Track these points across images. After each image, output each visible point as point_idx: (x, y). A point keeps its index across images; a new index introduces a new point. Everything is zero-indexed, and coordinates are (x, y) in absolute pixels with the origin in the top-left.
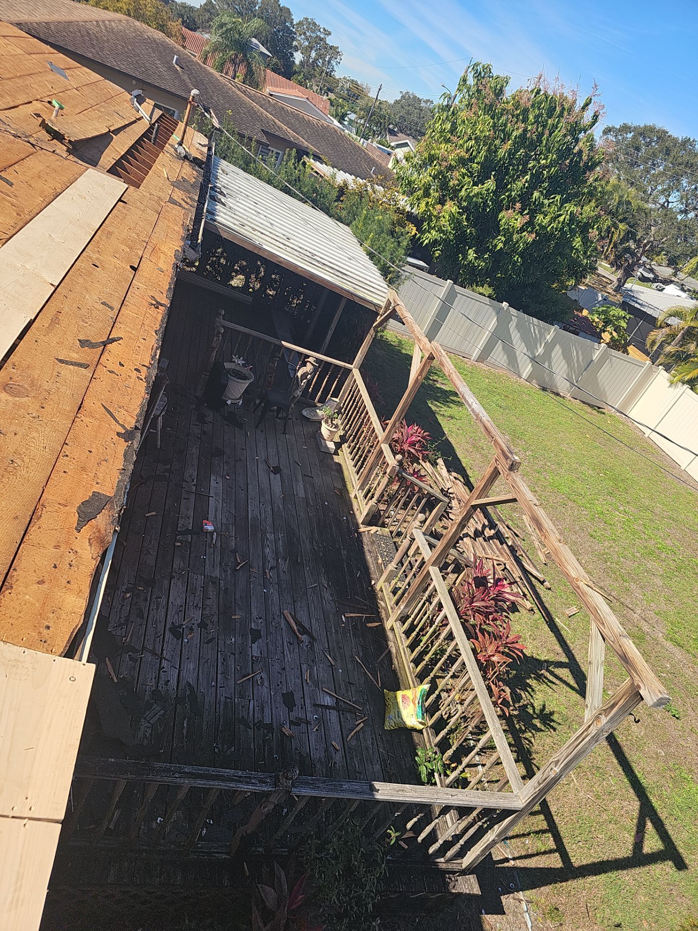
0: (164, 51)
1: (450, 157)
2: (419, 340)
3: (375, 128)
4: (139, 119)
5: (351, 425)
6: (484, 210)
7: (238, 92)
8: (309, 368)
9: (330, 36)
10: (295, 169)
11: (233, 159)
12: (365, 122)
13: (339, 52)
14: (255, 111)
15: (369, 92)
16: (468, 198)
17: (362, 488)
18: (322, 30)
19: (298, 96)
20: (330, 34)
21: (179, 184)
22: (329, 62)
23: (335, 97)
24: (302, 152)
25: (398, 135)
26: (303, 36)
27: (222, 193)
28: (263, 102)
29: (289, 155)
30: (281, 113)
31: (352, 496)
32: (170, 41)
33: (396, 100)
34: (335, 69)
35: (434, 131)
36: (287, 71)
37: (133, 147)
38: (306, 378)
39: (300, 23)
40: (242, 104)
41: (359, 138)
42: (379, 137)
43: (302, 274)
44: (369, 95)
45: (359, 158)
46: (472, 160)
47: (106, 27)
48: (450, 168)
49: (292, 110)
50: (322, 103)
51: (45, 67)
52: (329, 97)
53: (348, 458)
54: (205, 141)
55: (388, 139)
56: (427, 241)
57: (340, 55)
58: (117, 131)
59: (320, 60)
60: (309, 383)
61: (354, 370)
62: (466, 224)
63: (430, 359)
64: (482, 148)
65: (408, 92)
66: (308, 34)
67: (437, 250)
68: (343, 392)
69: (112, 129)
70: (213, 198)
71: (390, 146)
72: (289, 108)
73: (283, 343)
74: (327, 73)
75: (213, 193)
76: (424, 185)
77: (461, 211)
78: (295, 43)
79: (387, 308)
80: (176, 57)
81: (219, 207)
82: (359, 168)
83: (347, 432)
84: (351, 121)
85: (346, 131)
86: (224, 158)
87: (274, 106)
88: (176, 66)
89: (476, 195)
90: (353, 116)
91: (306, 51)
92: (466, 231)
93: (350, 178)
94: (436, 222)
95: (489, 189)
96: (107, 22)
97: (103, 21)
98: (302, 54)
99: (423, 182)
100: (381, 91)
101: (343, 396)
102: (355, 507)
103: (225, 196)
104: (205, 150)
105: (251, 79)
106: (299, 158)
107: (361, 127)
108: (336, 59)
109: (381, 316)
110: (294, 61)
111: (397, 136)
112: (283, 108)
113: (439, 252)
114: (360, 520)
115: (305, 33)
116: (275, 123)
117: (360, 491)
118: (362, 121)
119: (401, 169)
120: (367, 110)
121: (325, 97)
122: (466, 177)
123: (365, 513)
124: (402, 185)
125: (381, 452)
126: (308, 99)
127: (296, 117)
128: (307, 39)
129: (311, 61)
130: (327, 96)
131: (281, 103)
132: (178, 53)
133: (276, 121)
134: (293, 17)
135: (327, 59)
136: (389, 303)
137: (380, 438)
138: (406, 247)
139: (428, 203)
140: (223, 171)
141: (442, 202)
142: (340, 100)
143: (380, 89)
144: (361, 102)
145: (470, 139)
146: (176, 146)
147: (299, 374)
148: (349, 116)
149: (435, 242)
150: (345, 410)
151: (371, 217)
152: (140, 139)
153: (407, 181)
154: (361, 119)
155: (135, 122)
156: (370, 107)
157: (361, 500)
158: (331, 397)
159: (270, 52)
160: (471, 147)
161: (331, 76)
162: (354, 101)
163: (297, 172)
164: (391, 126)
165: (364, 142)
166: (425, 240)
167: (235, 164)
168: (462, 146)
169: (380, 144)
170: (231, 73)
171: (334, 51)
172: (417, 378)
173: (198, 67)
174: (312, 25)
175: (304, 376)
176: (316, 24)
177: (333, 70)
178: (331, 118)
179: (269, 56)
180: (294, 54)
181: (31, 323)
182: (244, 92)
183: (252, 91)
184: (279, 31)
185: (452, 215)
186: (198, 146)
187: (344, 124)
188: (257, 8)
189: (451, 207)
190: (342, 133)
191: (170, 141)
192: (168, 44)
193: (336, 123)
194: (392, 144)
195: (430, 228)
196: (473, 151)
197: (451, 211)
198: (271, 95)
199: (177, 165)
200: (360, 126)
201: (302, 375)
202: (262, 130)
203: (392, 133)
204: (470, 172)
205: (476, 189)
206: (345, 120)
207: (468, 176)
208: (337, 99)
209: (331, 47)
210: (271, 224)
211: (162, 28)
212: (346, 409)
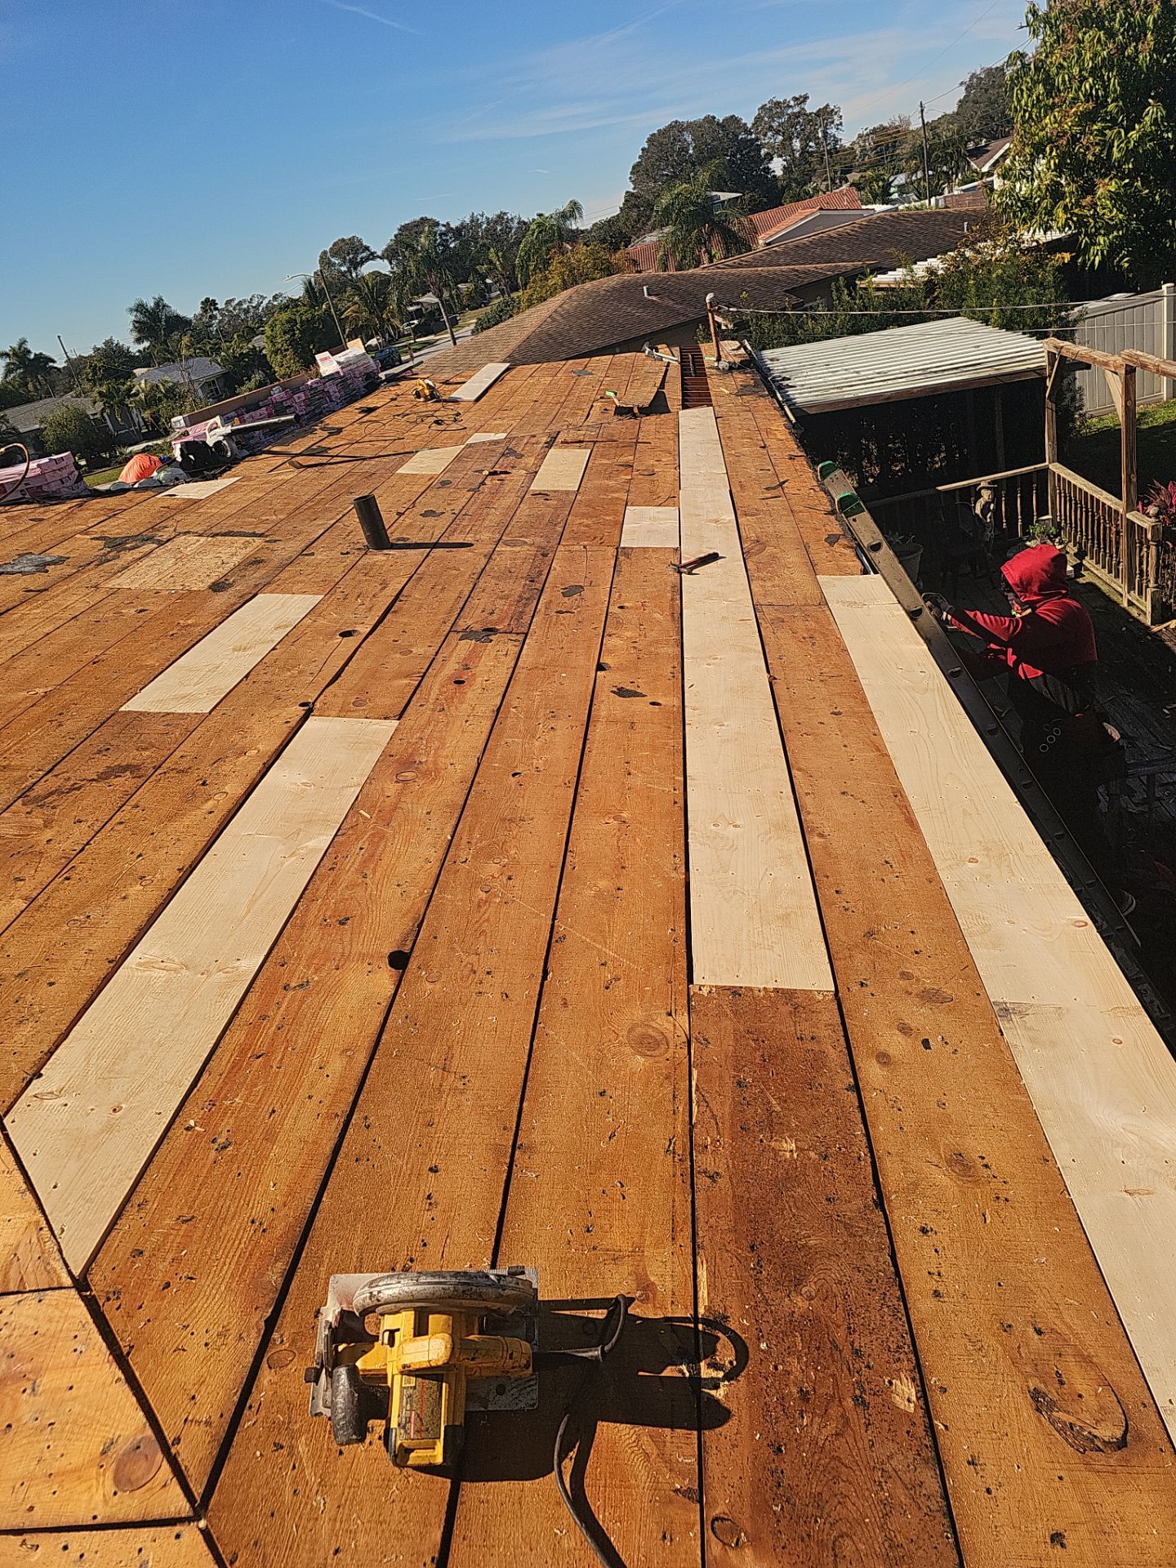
0: (628, 292)
1: (1066, 126)
2: (1106, 364)
3: (945, 168)
4: (668, 366)
5: (1081, 531)
6: (1166, 151)
7: (733, 271)
8: (986, 495)
9: (808, 101)
10: (854, 299)
11: (775, 342)
12: (924, 171)
13: (833, 110)
14: (765, 277)
15: (909, 124)
16: (1129, 154)
17: (1131, 588)
18: (792, 103)
19: (807, 217)
20: (806, 98)
21: (742, 392)
22: (825, 133)
23: (859, 175)
24: (851, 278)
25: (989, 148)
26: (770, 134)
27: (784, 379)
28: (769, 258)
29: (838, 289)
30: (800, 253)
31: (1125, 604)
32: (626, 277)
33: (960, 101)
34: (839, 137)
35: (1025, 111)
36: (771, 195)
37: (683, 389)
38: (990, 510)
39: (758, 119)
40: (745, 280)
41: (927, 201)
42: (960, 175)
43: (919, 395)
44: (911, 128)
45: (937, 228)
46: (1101, 103)
47: (561, 315)
48: (1075, 139)
49: (810, 239)
50: (845, 198)
51: (573, 377)
52: (851, 180)
53: (1097, 569)
54: (737, 344)
55: (975, 167)
56: (1097, 259)
57: (836, 113)
58: (662, 386)
59: (811, 144)
60: (997, 513)
61: (1051, 467)
62: (1147, 191)
63: (1130, 373)
64: (1108, 76)
65: (974, 74)
66: (775, 125)
67: (1123, 258)
68: (1052, 503)
69: (658, 385)
70: (780, 388)
71: (983, 174)
72: (804, 239)
73: (940, 488)
74: (829, 152)
75: (777, 384)
76: (1047, 189)
77: (1127, 181)
78: (763, 152)
79: (1051, 364)
80: (645, 288)
81: (791, 392)
82: (943, 239)
83: (1080, 544)
84: (902, 189)
85: (901, 207)
86: (764, 348)
87: (784, 253)
88: (650, 298)
89: (1141, 140)
90: (901, 179)
91: (784, 149)
92: (1154, 200)
93: (934, 262)
94: (1096, 222)
95: (1156, 119)
96: (560, 309)
97: (556, 311)
98: (781, 156)
99: (1043, 187)
100: (925, 110)
101: (1054, 507)
102: (1134, 612)
103: (789, 379)
104: (742, 351)
105: (737, 243)
106: (851, 285)
107: (922, 183)
108: (833, 122)
109: (1050, 376)
110: (774, 176)
111: (988, 151)
112: (797, 246)
113: (1126, 259)
114: (1148, 622)
115: (771, 128)
116: (797, 271)
117: (1132, 592)
118: (920, 174)
119: (1002, 194)
120: (917, 153)
121: (845, 187)
122: (1107, 131)
123: (1149, 609)
124: (1014, 213)
125: (1131, 524)
126: (821, 209)
127: (820, 243)
128: (777, 132)
129: (797, 155)
130: (847, 181)
131: (791, 243)
132: (645, 282)
133: (797, 267)
134: (743, 122)
135: (820, 135)
136: (1051, 355)
137: (1121, 511)
138: (1054, 282)
139: (1065, 208)
140: (772, 360)
141: (1089, 190)
142: (869, 173)
143: (922, 111)
144: (905, 150)
145: (1083, 79)
146: (716, 364)
147: (978, 511)
148: (896, 183)
149: (1113, 249)
150: (1066, 522)
151: (987, 281)
152: (683, 380)
153: (1019, 204)
154: (916, 172)
155: (667, 371)
156: (920, 145)
157: (1138, 600)
158: (1038, 516)
159: (736, 192)
160: (1091, 88)
161: (837, 152)
162: (892, 156)
163: (857, 301)
164: (971, 145)
165: (937, 201)
166: (1094, 260)
167: (779, 345)
168: (1075, 99)
169: (966, 183)
170: (705, 258)
171: (826, 114)
172: (1126, 406)
173: (674, 279)
174: (774, 109)
175: (985, 508)
176: (779, 103)
177: (836, 141)
178: (870, 207)
179: (737, 198)
180: (770, 166)
181: (731, 491)
182: (740, 265)
183: (747, 257)
184: (734, 156)
185: (1114, 197)
186: (733, 352)
187: (893, 200)
188: (691, 152)
189: (1107, 187)
190: (894, 214)
191: (706, 365)
192: (629, 281)
193: (879, 208)
194: (985, 169)
195: (1092, 236)
196: (1097, 91)
197: (1109, 191)
198: (769, 244)
199: (729, 379)
200: (919, 183)
201: (982, 510)
202: (786, 291)
203: (978, 153)
204: (1108, 121)
205: (1134, 135)
206: (891, 195)
207: (1110, 128)
208: (864, 174)
209: (818, 114)
210: (857, 372)
211: (609, 271)
212: (1066, 520)
